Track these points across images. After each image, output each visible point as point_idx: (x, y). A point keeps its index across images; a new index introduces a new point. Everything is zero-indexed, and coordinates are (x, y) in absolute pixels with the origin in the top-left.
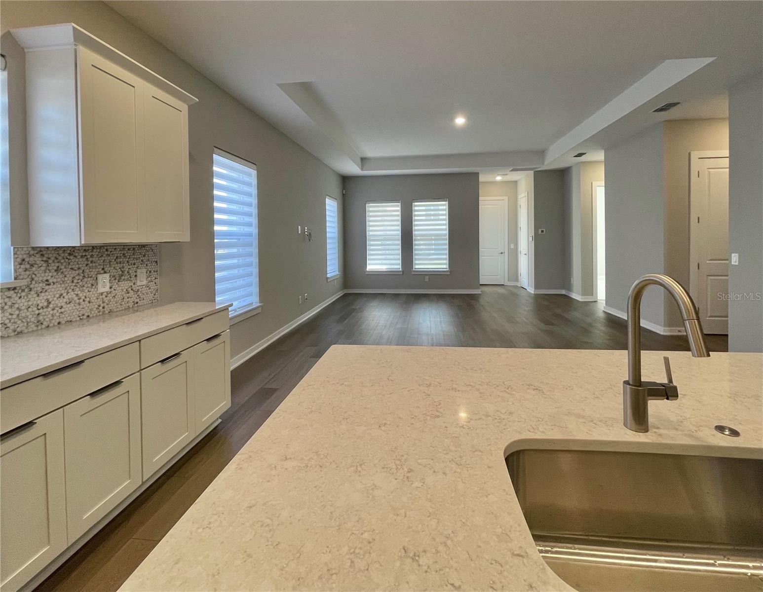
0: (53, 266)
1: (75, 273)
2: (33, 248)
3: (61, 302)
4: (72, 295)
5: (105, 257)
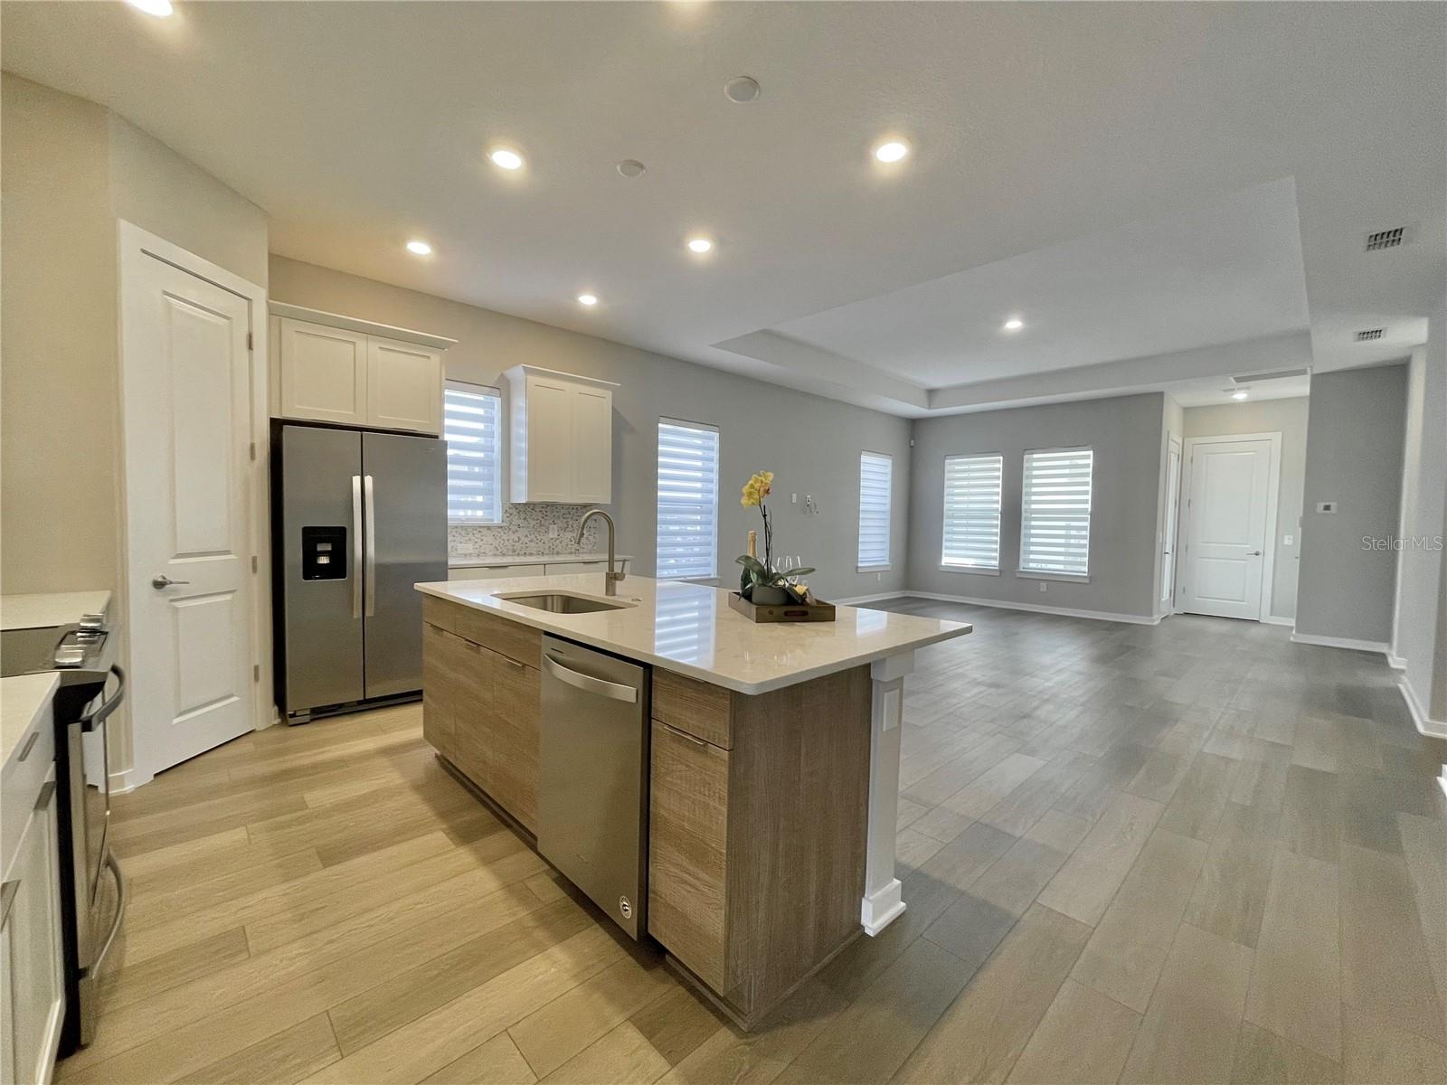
0: (523, 516)
1: (534, 522)
2: (512, 504)
3: (527, 540)
4: (533, 536)
5: (555, 513)
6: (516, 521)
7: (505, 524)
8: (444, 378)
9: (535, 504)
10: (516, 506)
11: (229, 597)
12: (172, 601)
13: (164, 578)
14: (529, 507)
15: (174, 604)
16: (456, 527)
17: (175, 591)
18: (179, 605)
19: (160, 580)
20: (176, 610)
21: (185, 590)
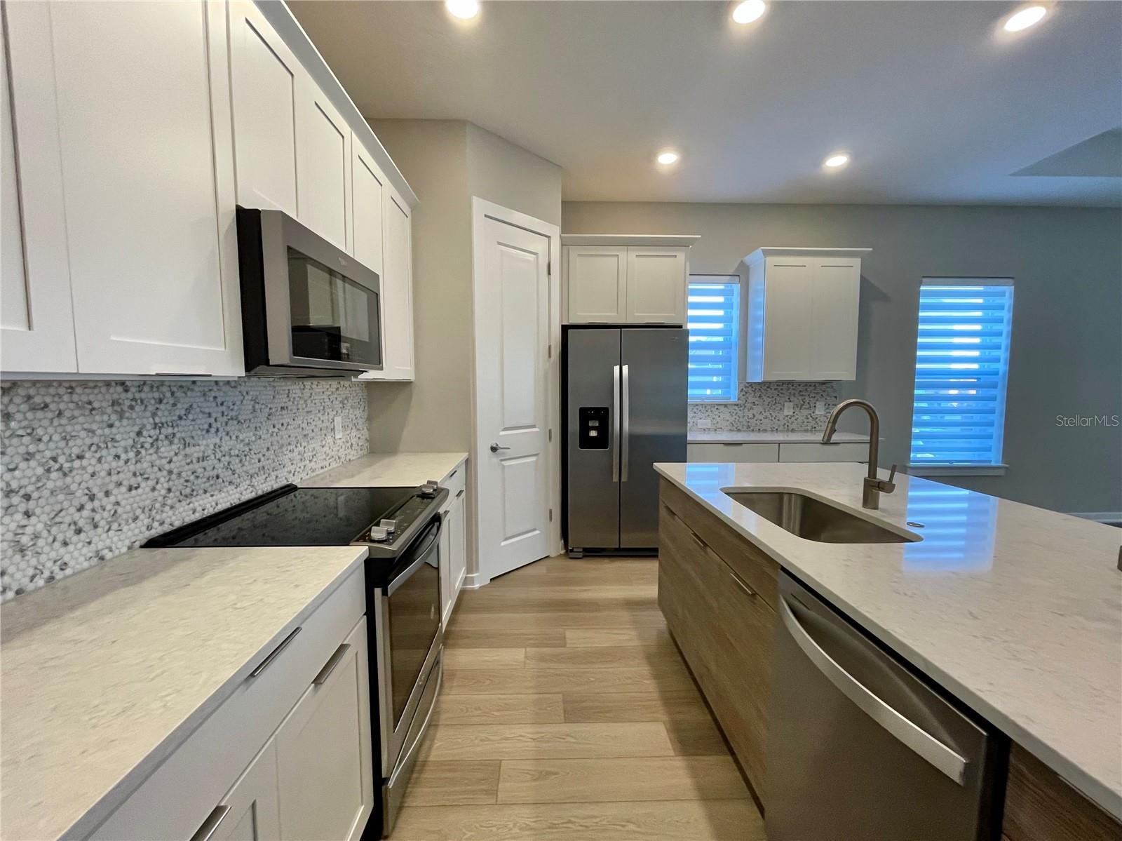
0: (758, 394)
4: (767, 413)
5: (791, 391)
6: (751, 399)
7: (740, 402)
8: (688, 273)
9: (770, 383)
10: (751, 385)
11: (534, 459)
12: (502, 460)
13: (497, 445)
14: (766, 385)
15: (503, 462)
16: (697, 405)
17: (503, 453)
18: (506, 463)
19: (494, 446)
20: (504, 467)
21: (509, 453)
